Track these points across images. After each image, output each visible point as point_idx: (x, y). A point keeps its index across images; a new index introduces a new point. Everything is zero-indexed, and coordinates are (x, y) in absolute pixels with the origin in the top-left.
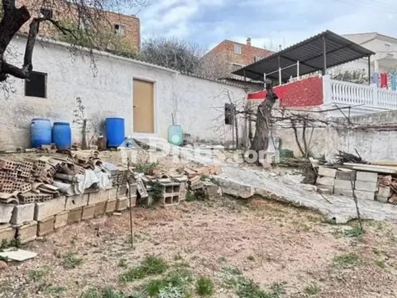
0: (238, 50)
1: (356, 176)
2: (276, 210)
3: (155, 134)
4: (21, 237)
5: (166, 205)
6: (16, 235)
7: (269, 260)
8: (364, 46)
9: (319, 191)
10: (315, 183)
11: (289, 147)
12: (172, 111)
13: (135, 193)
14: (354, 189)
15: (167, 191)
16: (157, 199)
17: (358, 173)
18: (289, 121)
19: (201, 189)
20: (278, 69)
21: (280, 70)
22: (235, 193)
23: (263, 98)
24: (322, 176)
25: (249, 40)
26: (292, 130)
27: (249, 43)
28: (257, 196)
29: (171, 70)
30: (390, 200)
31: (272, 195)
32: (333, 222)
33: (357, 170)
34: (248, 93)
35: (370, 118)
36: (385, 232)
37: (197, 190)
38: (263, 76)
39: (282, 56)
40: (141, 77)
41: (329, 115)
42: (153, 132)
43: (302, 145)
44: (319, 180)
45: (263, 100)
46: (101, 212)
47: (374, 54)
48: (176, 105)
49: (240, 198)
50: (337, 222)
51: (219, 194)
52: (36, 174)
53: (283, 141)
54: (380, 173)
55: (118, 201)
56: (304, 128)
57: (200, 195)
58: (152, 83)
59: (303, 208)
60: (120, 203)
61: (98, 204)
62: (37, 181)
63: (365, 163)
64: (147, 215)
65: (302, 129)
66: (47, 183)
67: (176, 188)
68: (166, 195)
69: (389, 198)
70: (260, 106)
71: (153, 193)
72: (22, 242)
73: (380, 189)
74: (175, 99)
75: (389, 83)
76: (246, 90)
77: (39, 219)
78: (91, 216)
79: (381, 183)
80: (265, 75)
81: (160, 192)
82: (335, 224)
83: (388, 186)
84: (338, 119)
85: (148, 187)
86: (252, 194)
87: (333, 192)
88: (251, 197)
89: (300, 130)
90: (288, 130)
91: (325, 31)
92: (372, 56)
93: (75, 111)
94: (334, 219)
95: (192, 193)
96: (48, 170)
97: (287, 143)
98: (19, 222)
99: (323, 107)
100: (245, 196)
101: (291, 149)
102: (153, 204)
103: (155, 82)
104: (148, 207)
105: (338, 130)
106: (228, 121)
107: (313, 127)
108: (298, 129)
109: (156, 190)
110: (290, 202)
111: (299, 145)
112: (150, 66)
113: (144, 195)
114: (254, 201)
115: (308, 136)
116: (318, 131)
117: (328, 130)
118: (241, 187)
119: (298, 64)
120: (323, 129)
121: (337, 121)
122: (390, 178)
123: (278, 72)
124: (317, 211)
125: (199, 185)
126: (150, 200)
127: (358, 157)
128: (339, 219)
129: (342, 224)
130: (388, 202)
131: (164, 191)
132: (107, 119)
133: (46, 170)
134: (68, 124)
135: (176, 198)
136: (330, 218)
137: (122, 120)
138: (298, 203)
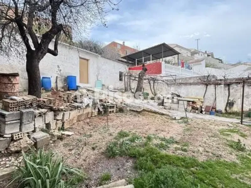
0: (119, 47)
1: (179, 102)
2: (152, 116)
3: (89, 84)
4: (65, 126)
5: (110, 114)
6: (63, 125)
7: (162, 131)
8: (174, 48)
9: (165, 108)
10: (163, 105)
11: (147, 91)
12: (97, 73)
13: (97, 109)
14: (178, 107)
15: (110, 109)
16: (105, 112)
17: (180, 101)
18: (147, 80)
19: (121, 108)
20: (142, 58)
21: (143, 58)
22: (134, 109)
23: (141, 70)
24: (165, 103)
25: (124, 42)
26: (149, 84)
27: (124, 44)
28: (144, 110)
29: (97, 54)
30: (192, 111)
31: (150, 110)
32: (175, 119)
33: (179, 100)
34: (129, 67)
35: (181, 80)
36: (194, 121)
37: (120, 108)
38: (135, 60)
39: (144, 52)
40: (83, 57)
41: (164, 78)
42: (88, 83)
43: (153, 91)
44: (164, 104)
45: (141, 71)
46: (86, 117)
47: (180, 54)
48: (99, 71)
49: (137, 111)
50: (176, 119)
51: (128, 110)
52: (69, 99)
53: (145, 89)
54: (188, 101)
55: (92, 112)
56: (154, 83)
57: (121, 110)
58: (88, 60)
59: (163, 114)
60: (93, 113)
61: (86, 113)
62: (68, 102)
63: (181, 97)
64: (104, 118)
65: (153, 84)
66: (72, 103)
67: (113, 107)
68: (110, 110)
69: (191, 110)
70: (140, 73)
71: (104, 109)
72: (65, 128)
73: (188, 107)
74: (99, 68)
75: (184, 65)
76: (128, 66)
77: (70, 119)
78: (84, 119)
79: (188, 105)
80: (136, 60)
81: (107, 108)
82: (176, 120)
83: (191, 106)
84: (168, 80)
85: (102, 107)
86: (142, 109)
87: (170, 109)
88: (142, 111)
89: (152, 84)
90: (147, 84)
91: (163, 43)
92: (179, 55)
93: (57, 72)
94: (175, 118)
95: (118, 109)
96: (73, 98)
97: (146, 89)
98: (65, 120)
99: (162, 75)
100: (139, 110)
101: (148, 92)
102: (104, 114)
103: (89, 60)
104: (102, 115)
105: (168, 84)
106: (121, 80)
107: (158, 83)
108: (151, 84)
109: (105, 108)
110: (158, 112)
111: (151, 90)
112: (87, 52)
113: (101, 110)
114: (143, 112)
115: (155, 87)
116: (159, 85)
117: (164, 84)
118: (137, 107)
119: (151, 56)
120: (161, 84)
121: (167, 81)
122: (191, 103)
123: (142, 59)
124: (168, 115)
125: (120, 106)
126: (103, 112)
127: (179, 94)
128: (177, 118)
129: (179, 120)
130: (191, 112)
131: (109, 108)
132: (68, 76)
133: (71, 97)
134: (50, 78)
135: (113, 111)
136: (174, 118)
137: (75, 77)
138: (161, 113)
